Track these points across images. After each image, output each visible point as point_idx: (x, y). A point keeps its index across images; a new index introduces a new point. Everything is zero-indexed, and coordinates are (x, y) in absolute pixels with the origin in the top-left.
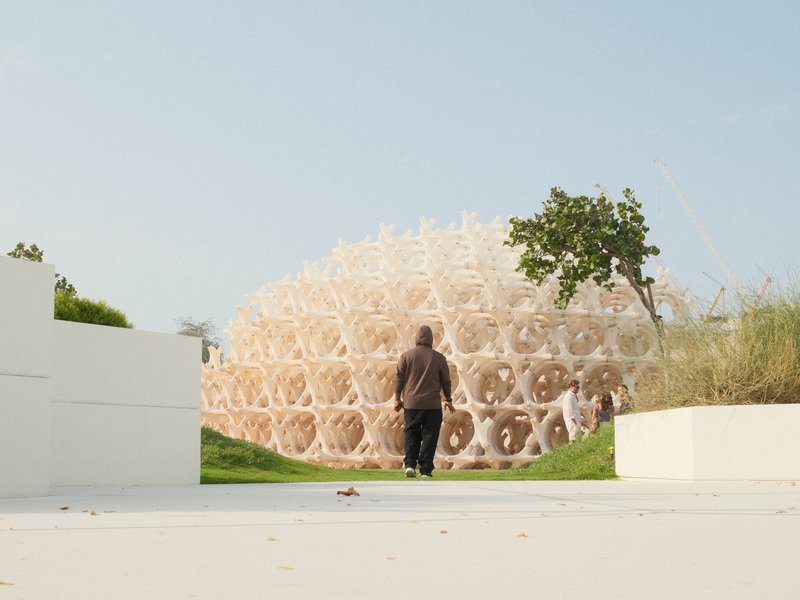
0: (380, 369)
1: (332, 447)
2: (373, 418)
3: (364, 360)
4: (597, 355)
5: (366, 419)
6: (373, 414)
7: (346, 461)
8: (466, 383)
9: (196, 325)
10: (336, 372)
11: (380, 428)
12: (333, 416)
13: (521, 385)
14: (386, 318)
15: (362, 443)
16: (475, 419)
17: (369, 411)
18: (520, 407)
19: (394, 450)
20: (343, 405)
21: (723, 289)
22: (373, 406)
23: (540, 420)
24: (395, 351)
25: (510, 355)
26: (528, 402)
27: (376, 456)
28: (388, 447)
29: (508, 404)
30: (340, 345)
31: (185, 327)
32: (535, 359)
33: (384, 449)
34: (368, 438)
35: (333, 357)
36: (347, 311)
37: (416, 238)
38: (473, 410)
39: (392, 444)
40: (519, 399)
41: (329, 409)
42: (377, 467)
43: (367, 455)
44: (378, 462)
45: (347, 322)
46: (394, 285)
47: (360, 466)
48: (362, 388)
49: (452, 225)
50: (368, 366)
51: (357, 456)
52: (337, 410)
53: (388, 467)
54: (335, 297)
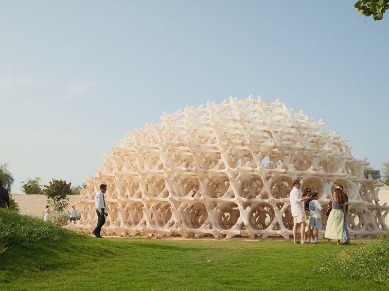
0: (183, 178)
1: (153, 223)
2: (177, 206)
3: (173, 172)
4: (310, 171)
5: (173, 206)
6: (177, 203)
7: (160, 232)
8: (234, 186)
10: (158, 180)
11: (182, 211)
12: (153, 204)
13: (266, 188)
15: (170, 221)
16: (240, 207)
17: (176, 202)
18: (266, 201)
19: (190, 225)
20: (160, 198)
22: (177, 199)
23: (280, 209)
24: (192, 167)
25: (261, 169)
26: (271, 198)
27: (179, 229)
28: (187, 224)
29: (258, 199)
30: (159, 163)
32: (275, 172)
33: (184, 225)
34: (174, 218)
35: (156, 170)
36: (164, 144)
38: (239, 202)
39: (189, 221)
40: (265, 196)
41: (151, 201)
42: (179, 236)
43: (173, 228)
44: (180, 233)
45: (164, 150)
46: (192, 131)
47: (169, 235)
48: (172, 187)
49: (225, 101)
50: (175, 175)
51: (166, 229)
52: (156, 201)
53: (186, 235)
54: (158, 136)
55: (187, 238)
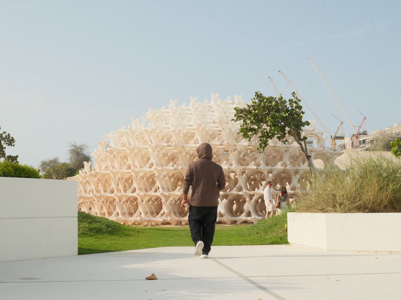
0: (170, 174)
1: (146, 213)
2: (167, 200)
3: (162, 170)
4: (279, 166)
5: (163, 200)
6: (167, 198)
7: (154, 221)
9: (78, 146)
10: (148, 175)
11: (171, 204)
12: (147, 199)
13: (241, 182)
14: (173, 148)
15: (162, 212)
17: (165, 196)
18: (240, 193)
19: (178, 215)
20: (152, 193)
21: (342, 123)
22: (167, 194)
23: (251, 199)
24: (178, 165)
25: (235, 167)
26: (244, 190)
27: (169, 219)
28: (175, 214)
29: (234, 192)
30: (150, 162)
31: (73, 147)
32: (248, 169)
33: (173, 215)
34: (165, 209)
35: (146, 169)
36: (154, 145)
37: (188, 107)
39: (177, 211)
40: (240, 189)
41: (145, 195)
42: (169, 224)
43: (164, 218)
44: (170, 222)
45: (154, 151)
46: (177, 131)
47: (161, 223)
48: (161, 184)
49: (206, 101)
50: (164, 173)
51: (159, 219)
52: (149, 195)
53: (175, 223)
54: (147, 138)
55: (176, 225)
